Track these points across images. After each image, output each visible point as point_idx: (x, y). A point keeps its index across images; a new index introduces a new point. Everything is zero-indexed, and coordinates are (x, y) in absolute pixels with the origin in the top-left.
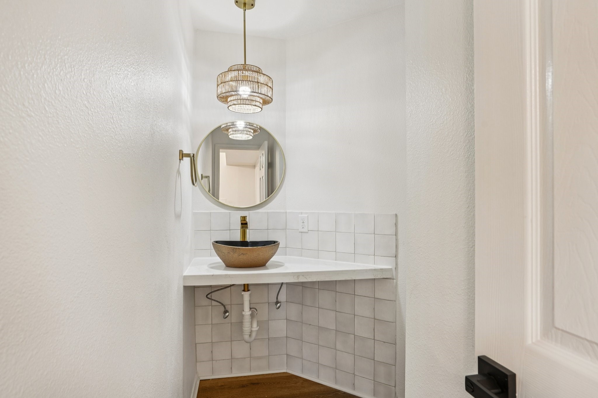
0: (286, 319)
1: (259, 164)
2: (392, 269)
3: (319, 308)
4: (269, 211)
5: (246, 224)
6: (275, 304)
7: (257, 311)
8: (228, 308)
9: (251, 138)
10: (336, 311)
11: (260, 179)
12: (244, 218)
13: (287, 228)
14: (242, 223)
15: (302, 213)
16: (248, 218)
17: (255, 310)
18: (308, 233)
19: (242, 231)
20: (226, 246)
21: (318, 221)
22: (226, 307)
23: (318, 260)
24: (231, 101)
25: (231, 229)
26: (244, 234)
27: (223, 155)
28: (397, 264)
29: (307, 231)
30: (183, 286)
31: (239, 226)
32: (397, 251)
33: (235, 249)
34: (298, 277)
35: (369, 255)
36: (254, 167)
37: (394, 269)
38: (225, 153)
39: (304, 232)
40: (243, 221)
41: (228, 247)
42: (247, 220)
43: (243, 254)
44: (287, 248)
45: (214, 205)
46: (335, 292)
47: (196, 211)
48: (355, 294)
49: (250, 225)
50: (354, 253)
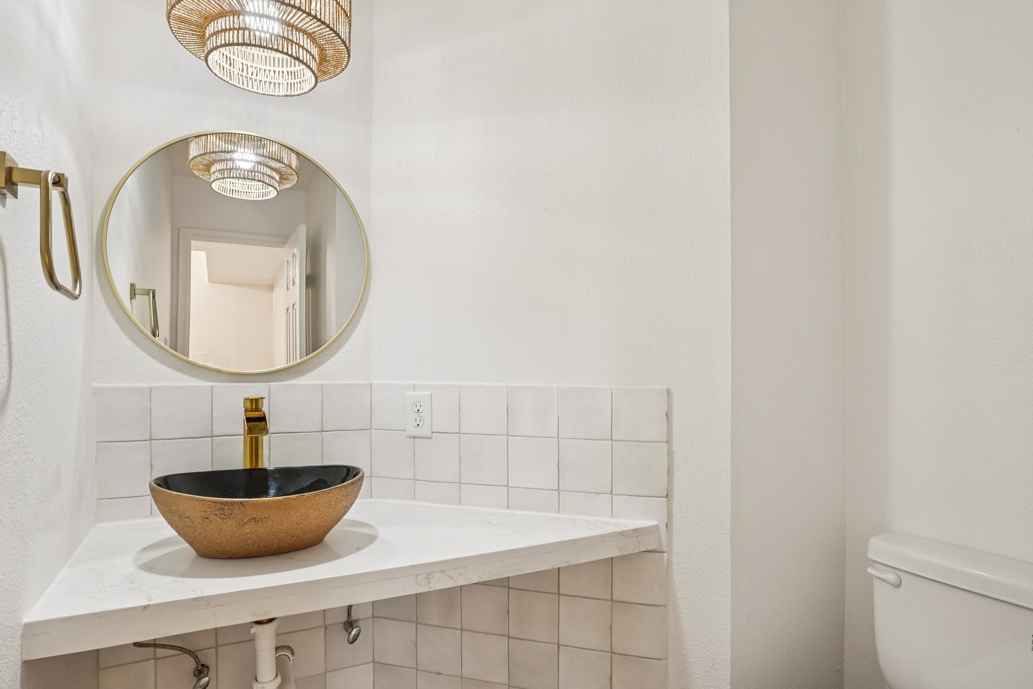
0: (374, 662)
1: (283, 282)
2: (657, 526)
3: (462, 630)
4: (324, 382)
5: (263, 419)
6: (341, 626)
7: (293, 654)
8: (208, 657)
9: (273, 196)
10: (509, 637)
11: (288, 309)
12: (254, 404)
13: (373, 427)
14: (247, 416)
15: (414, 388)
16: (265, 402)
17: (288, 654)
18: (431, 438)
19: (248, 440)
20: (197, 499)
21: (459, 409)
22: (199, 655)
23: (460, 507)
24: (218, 32)
25: (214, 434)
26: (254, 449)
27: (199, 259)
28: (670, 514)
29: (429, 434)
30: (19, 663)
31: (240, 426)
32: (670, 481)
33: (226, 508)
34: (429, 576)
35: (597, 493)
36: (271, 287)
37: (663, 528)
38: (204, 253)
39: (420, 438)
40: (252, 411)
41: (203, 500)
42: (265, 409)
43: (254, 519)
44: (373, 479)
45: (162, 367)
46: (507, 589)
47: (102, 385)
48: (561, 592)
49: (273, 425)
50: (557, 488)
